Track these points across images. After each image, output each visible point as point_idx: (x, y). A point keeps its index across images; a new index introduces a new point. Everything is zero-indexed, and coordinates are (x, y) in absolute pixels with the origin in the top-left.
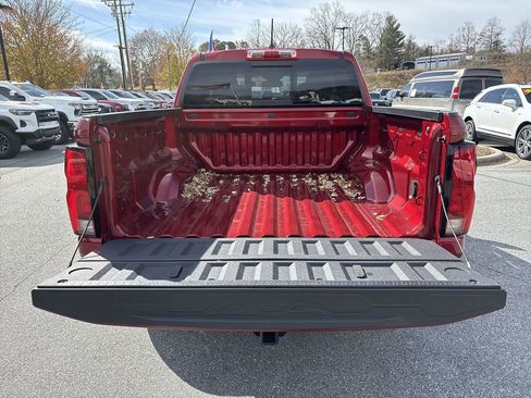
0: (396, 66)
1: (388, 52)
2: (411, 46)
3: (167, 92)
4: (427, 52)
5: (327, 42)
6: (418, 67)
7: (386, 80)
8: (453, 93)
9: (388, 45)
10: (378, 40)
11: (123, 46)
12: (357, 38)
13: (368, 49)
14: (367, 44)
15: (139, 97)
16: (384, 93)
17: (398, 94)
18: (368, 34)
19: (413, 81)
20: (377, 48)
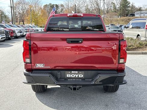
0: (127, 15)
1: (123, 9)
2: (133, 7)
3: (30, 25)
4: (140, 10)
5: (97, 5)
6: (136, 16)
7: (123, 21)
8: (146, 27)
9: (123, 7)
10: (119, 4)
11: (12, 6)
12: (110, 3)
13: (115, 8)
14: (115, 6)
15: (19, 27)
16: (121, 26)
17: (125, 27)
18: (115, 2)
19: (131, 22)
20: (119, 8)
